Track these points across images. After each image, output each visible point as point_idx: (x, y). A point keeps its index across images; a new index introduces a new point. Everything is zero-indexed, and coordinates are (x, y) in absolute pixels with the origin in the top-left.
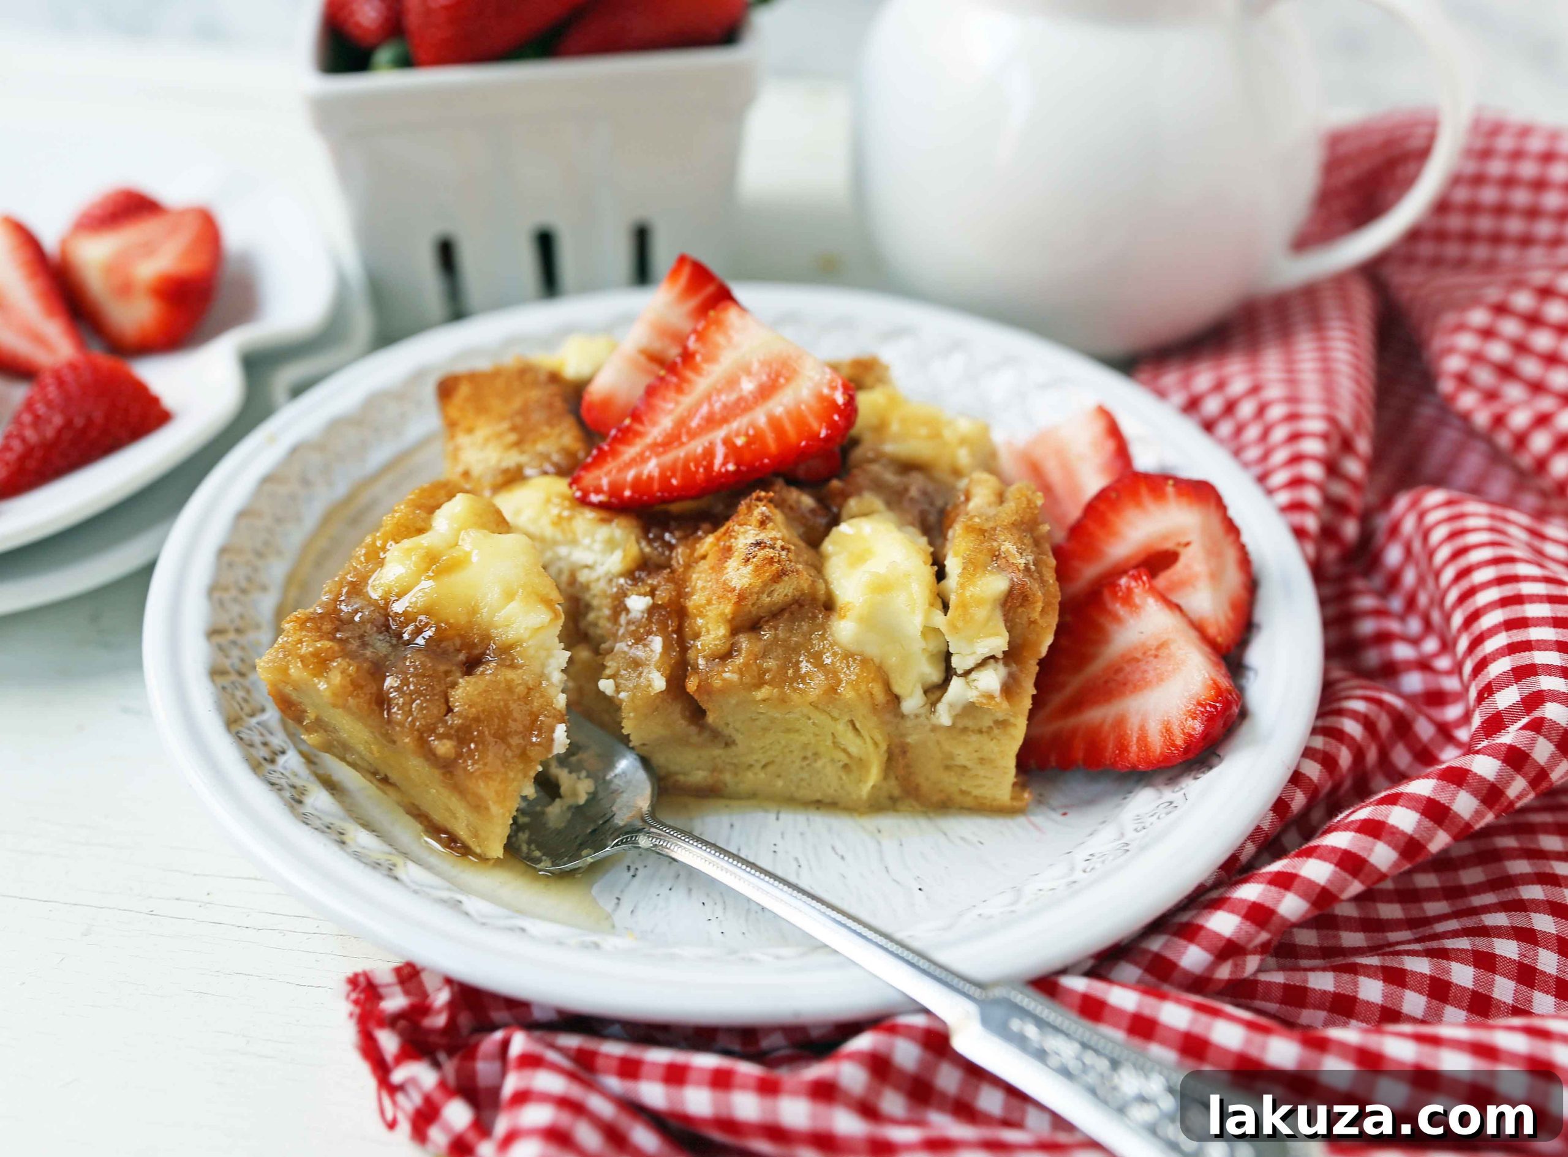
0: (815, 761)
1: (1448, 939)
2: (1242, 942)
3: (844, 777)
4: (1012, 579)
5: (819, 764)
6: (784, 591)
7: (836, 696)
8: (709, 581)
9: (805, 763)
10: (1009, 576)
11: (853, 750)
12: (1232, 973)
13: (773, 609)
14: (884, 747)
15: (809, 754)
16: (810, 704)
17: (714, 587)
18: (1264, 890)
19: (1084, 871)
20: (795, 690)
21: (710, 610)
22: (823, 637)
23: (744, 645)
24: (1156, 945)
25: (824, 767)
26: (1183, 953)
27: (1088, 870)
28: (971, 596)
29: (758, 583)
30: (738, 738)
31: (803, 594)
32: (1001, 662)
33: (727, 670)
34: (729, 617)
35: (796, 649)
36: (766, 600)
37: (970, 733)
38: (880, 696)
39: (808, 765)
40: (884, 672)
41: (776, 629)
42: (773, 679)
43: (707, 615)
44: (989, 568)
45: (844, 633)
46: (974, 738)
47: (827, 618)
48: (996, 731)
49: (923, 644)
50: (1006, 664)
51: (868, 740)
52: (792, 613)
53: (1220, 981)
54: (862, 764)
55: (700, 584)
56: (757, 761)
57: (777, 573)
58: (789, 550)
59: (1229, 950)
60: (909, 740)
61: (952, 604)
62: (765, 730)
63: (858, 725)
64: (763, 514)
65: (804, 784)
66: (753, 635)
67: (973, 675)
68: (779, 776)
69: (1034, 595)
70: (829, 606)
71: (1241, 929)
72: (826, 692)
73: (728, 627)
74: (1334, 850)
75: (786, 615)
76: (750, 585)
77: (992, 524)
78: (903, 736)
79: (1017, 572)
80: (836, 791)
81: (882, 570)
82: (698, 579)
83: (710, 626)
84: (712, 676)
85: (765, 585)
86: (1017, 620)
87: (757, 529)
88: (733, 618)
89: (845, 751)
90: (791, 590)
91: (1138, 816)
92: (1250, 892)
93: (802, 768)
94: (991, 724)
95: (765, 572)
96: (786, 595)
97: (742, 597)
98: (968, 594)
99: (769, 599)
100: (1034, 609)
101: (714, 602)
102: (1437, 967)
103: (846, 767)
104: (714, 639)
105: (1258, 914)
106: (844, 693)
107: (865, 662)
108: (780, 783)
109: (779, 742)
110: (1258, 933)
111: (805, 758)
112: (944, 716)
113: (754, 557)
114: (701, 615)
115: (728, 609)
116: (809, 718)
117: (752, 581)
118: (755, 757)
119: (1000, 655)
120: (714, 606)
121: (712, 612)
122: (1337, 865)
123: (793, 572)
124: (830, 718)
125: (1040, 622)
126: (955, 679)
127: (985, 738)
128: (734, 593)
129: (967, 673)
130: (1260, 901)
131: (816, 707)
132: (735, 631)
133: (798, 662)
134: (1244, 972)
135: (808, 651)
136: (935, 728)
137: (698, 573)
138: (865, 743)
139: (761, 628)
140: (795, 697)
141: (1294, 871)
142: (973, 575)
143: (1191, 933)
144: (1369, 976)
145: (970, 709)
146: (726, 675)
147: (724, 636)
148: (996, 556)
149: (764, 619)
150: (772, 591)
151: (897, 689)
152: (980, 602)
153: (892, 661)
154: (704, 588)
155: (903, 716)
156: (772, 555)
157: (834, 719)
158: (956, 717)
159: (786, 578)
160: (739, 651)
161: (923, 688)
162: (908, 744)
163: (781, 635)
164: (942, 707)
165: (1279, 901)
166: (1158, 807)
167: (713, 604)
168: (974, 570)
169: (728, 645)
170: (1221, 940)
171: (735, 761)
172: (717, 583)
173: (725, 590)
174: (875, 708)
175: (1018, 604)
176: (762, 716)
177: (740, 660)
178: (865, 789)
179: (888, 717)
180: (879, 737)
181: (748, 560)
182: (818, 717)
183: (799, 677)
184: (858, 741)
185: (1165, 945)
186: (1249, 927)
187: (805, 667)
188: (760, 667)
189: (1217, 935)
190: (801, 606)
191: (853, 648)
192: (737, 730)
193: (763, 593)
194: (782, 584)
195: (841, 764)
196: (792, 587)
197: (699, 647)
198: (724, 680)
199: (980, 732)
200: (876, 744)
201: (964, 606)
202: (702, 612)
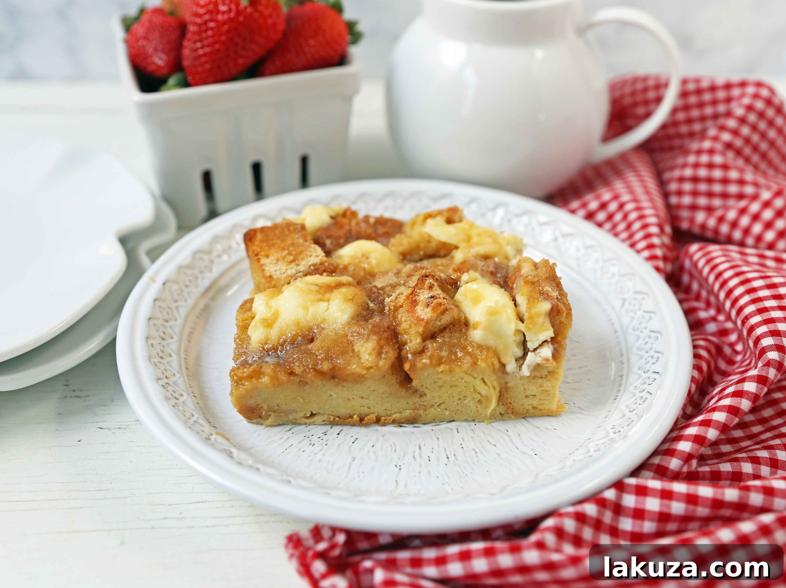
0: (465, 399)
1: (770, 441)
2: (694, 454)
3: (479, 406)
4: (552, 303)
5: (466, 401)
6: (446, 319)
7: (477, 367)
8: (408, 317)
9: (460, 402)
10: (550, 301)
11: (483, 393)
12: (688, 468)
13: (441, 328)
14: (498, 390)
15: (462, 397)
16: (464, 372)
17: (412, 319)
18: (698, 429)
19: (615, 433)
20: (457, 365)
21: (411, 330)
22: (466, 339)
23: (430, 346)
24: (657, 460)
25: (469, 402)
26: (670, 462)
27: (617, 432)
28: (535, 313)
29: (435, 315)
30: (427, 392)
31: (454, 319)
32: (550, 343)
33: (424, 358)
34: (421, 333)
35: (454, 346)
36: (439, 323)
37: (537, 378)
38: (497, 365)
39: (461, 402)
40: (497, 353)
41: (444, 337)
42: (445, 361)
43: (410, 333)
44: (540, 299)
45: (477, 336)
46: (540, 381)
47: (467, 330)
48: (549, 377)
49: (514, 338)
50: (552, 344)
51: (491, 387)
52: (450, 329)
53: (684, 472)
54: (488, 399)
55: (403, 319)
56: (436, 403)
57: (444, 310)
58: (446, 299)
59: (688, 458)
60: (509, 385)
61: (525, 318)
62: (441, 387)
63: (486, 380)
64: (430, 283)
65: (459, 412)
66: (432, 341)
67: (538, 351)
68: (446, 409)
69: (562, 310)
70: (467, 324)
71: (693, 447)
72: (472, 365)
73: (421, 337)
74: (724, 406)
75: (448, 330)
76: (431, 317)
77: (536, 279)
78: (506, 383)
79: (554, 299)
80: (474, 413)
81: (492, 304)
82: (401, 317)
83: (412, 338)
84: (417, 362)
85: (438, 316)
86: (555, 322)
87: (428, 290)
88: (423, 334)
89: (479, 393)
90: (449, 318)
91: (627, 405)
92: (692, 431)
93: (458, 404)
94: (547, 373)
95: (438, 310)
96: (447, 321)
97: (427, 323)
98: (533, 312)
99: (440, 323)
100: (562, 317)
101: (413, 326)
102: (770, 453)
103: (480, 401)
104: (415, 344)
105: (699, 440)
106: (480, 365)
107: (488, 348)
108: (447, 413)
109: (447, 392)
110: (700, 448)
111: (460, 399)
112: (525, 371)
113: (431, 303)
114: (406, 333)
115: (421, 329)
116: (462, 379)
117: (432, 314)
118: (435, 401)
119: (549, 340)
120: (414, 329)
121: (413, 331)
122: (727, 412)
123: (450, 309)
124: (473, 378)
125: (565, 322)
126: (529, 353)
127: (544, 381)
128: (423, 321)
129: (535, 350)
130: (697, 434)
131: (466, 373)
132: (424, 340)
133: (456, 352)
134: (692, 468)
135: (460, 347)
136: (522, 378)
137: (401, 314)
138: (489, 388)
139: (436, 337)
140: (457, 369)
141: (710, 418)
142: (534, 303)
143: (671, 453)
144: (744, 462)
145: (537, 367)
146: (424, 361)
147: (420, 343)
148: (542, 293)
149: (437, 333)
150: (441, 319)
151: (503, 361)
152: (539, 315)
153: (501, 347)
154: (406, 321)
155: (507, 373)
156: (441, 302)
157: (475, 378)
158: (532, 371)
159: (447, 312)
160: (428, 349)
161: (515, 359)
162: (509, 387)
163: (447, 340)
164: (524, 367)
165: (707, 432)
166: (636, 400)
167: (413, 328)
168: (533, 301)
169: (422, 347)
170: (686, 454)
171: (425, 404)
172: (413, 317)
173: (418, 320)
174: (494, 371)
175: (555, 315)
176: (440, 380)
177: (429, 354)
178: (489, 411)
179: (500, 375)
180: (496, 385)
181: (428, 305)
182: (467, 378)
183: (458, 359)
184: (486, 388)
185: (661, 460)
186: (696, 446)
187: (460, 354)
188: (438, 355)
189: (683, 452)
190: (454, 325)
191: (482, 343)
192: (427, 388)
193: (436, 320)
194: (446, 315)
195: (477, 400)
196: (450, 316)
197: (408, 349)
198: (423, 363)
199: (542, 378)
200: (494, 388)
201: (531, 318)
202: (407, 332)
